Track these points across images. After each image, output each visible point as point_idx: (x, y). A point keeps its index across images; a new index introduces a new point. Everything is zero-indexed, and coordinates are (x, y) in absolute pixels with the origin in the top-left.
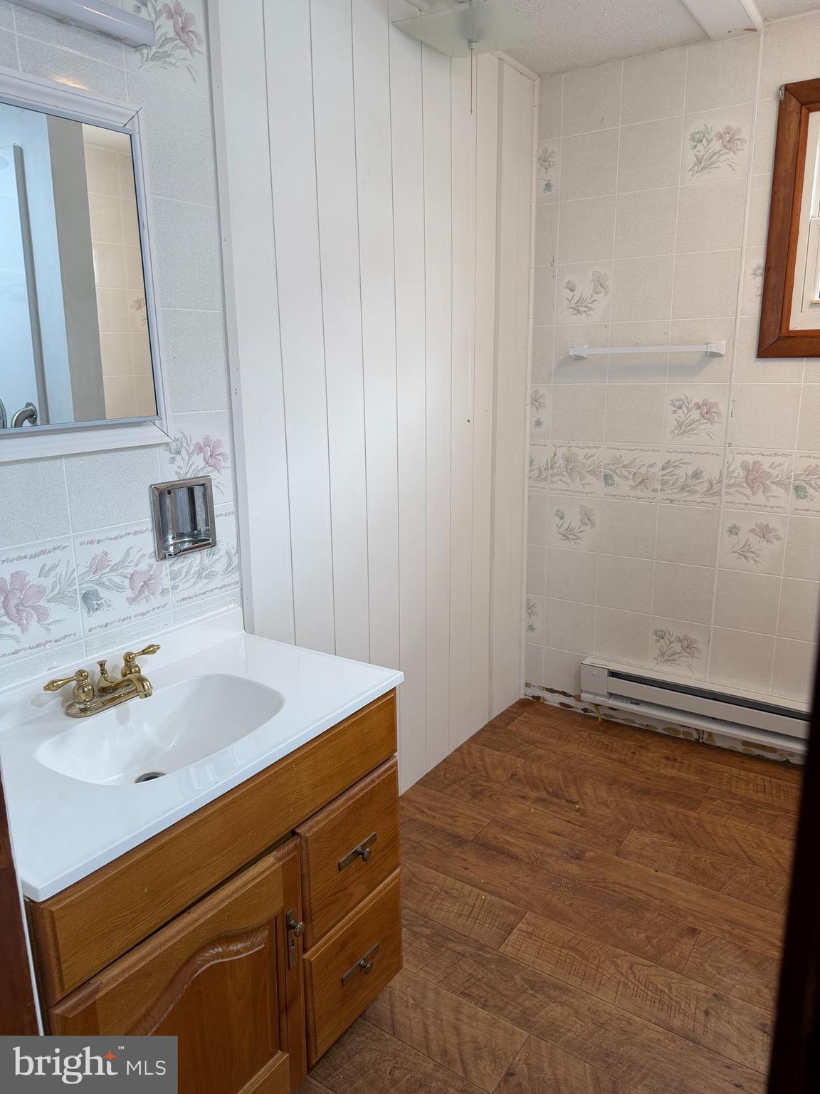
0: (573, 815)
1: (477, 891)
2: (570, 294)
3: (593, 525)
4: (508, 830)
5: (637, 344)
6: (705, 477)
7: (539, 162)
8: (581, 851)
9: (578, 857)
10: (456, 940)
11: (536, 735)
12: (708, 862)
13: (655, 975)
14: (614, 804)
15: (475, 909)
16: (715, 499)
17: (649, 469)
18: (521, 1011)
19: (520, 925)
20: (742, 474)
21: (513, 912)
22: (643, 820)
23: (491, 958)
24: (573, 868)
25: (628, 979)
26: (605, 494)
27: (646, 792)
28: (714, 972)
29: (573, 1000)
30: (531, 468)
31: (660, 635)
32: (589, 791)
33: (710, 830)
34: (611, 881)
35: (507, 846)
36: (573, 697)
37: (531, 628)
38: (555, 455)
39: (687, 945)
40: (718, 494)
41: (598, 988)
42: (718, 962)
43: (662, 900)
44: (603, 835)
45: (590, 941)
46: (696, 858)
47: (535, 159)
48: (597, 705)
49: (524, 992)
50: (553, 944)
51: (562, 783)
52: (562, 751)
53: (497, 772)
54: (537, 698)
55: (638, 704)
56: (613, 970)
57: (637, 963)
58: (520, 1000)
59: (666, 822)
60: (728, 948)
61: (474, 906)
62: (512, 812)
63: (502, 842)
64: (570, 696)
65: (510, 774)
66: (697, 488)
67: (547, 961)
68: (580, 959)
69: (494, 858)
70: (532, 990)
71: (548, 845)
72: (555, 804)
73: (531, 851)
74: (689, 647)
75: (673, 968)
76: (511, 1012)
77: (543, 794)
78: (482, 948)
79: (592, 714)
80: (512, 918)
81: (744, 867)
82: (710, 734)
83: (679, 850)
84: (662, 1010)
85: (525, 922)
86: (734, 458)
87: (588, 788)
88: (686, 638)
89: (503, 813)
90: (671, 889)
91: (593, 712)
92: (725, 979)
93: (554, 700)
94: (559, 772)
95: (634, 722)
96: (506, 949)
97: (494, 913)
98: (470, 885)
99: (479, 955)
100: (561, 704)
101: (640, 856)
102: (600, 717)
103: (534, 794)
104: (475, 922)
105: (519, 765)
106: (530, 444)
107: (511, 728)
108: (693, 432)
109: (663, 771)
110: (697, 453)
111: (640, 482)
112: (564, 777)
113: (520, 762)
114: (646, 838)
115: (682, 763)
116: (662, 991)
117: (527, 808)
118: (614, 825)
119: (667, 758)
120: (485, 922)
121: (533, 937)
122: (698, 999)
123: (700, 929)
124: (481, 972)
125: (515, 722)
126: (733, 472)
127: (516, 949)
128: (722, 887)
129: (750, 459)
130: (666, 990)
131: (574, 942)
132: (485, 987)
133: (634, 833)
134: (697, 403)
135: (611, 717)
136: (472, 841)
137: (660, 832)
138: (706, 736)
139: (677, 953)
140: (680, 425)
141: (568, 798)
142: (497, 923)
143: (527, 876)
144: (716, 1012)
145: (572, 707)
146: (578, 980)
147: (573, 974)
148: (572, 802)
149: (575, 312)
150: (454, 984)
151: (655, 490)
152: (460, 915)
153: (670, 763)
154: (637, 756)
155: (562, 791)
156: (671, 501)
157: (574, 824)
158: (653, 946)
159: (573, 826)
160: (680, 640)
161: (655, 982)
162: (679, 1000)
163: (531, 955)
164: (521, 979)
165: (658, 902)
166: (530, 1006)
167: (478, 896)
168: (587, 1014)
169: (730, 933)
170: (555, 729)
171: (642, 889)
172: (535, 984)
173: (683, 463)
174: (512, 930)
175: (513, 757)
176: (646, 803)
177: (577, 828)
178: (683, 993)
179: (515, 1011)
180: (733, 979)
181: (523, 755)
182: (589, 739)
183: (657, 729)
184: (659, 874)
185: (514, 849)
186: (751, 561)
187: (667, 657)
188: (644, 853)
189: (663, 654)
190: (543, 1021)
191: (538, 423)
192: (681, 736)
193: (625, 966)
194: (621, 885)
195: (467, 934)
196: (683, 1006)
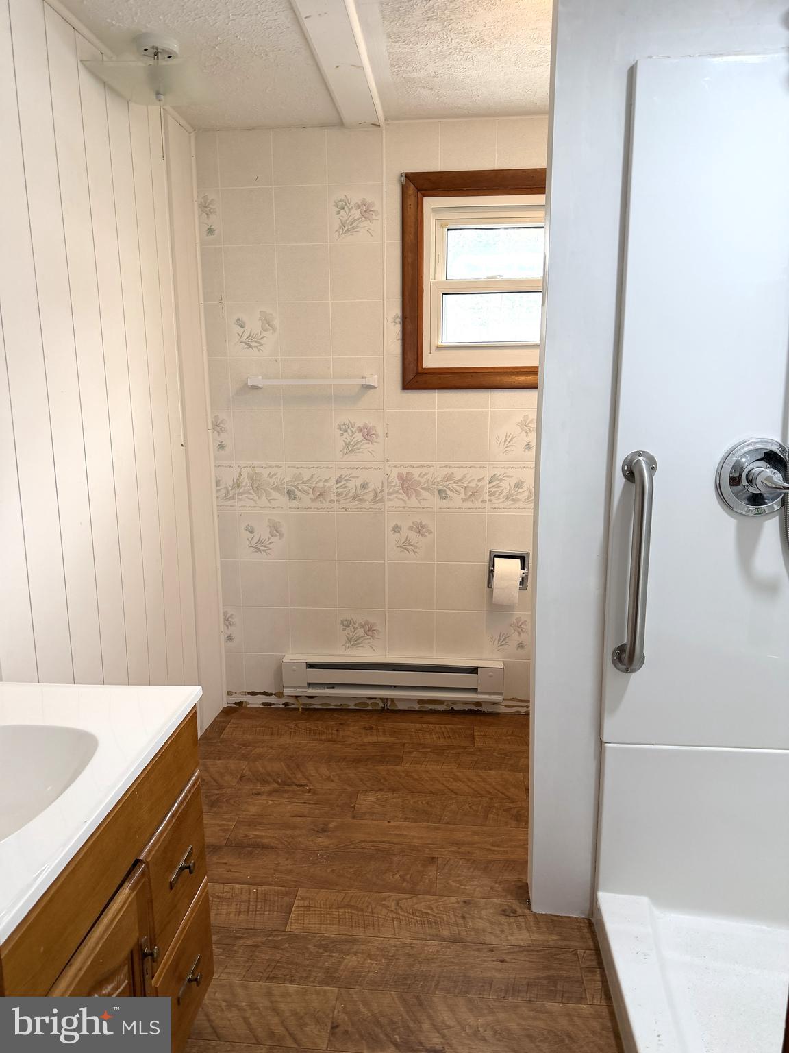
0: (307, 796)
1: (246, 887)
2: (240, 330)
3: (281, 536)
4: (255, 826)
5: (306, 377)
6: (371, 487)
7: (199, 207)
8: (324, 824)
9: (324, 830)
10: (244, 936)
11: (249, 737)
12: (424, 802)
13: (417, 903)
14: (337, 778)
15: (251, 903)
16: (380, 505)
17: (326, 484)
18: (325, 973)
19: (296, 903)
20: (399, 483)
21: (287, 894)
22: (365, 784)
23: (282, 939)
24: (323, 841)
25: (399, 914)
26: (290, 508)
27: (358, 760)
28: (458, 885)
29: (363, 947)
30: (218, 488)
31: (346, 624)
32: (313, 772)
33: (417, 777)
34: (357, 841)
35: (259, 840)
36: (274, 694)
37: (230, 638)
38: (240, 475)
39: (432, 872)
40: (382, 500)
41: (379, 930)
42: (458, 876)
43: (402, 844)
44: (337, 806)
45: (358, 894)
46: (415, 802)
47: (196, 204)
48: (297, 697)
49: (320, 957)
50: (330, 908)
51: (288, 772)
52: (278, 745)
53: (226, 778)
54: (240, 704)
55: (333, 688)
56: (384, 912)
57: (400, 900)
58: (320, 964)
59: (382, 781)
60: (460, 863)
61: (249, 901)
62: (253, 810)
63: (253, 838)
64: (271, 694)
65: (239, 777)
66: (365, 497)
67: (330, 924)
68: (356, 913)
69: (251, 854)
70: (327, 952)
71: (294, 828)
72: (288, 792)
73: (281, 838)
74: (370, 630)
75: (428, 893)
76: (316, 977)
77: (275, 786)
78: (270, 933)
79: (293, 707)
80: (287, 899)
81: (451, 799)
82: (392, 700)
83: (400, 800)
84: (432, 928)
85: (300, 898)
86: (391, 470)
87: (311, 769)
88: (367, 623)
89: (244, 813)
90: (405, 833)
91: (293, 704)
92: (467, 888)
93: (256, 702)
94: (282, 763)
95: (330, 705)
96: (293, 927)
97: (270, 901)
98: (240, 884)
99: (270, 941)
100: (264, 704)
101: (372, 814)
102: (301, 708)
103: (267, 788)
104: (256, 914)
105: (244, 767)
106: (215, 466)
107: (225, 735)
108: (358, 451)
109: (366, 740)
110: (363, 468)
111: (319, 495)
112: (288, 766)
113: (244, 764)
114: (372, 798)
115: (377, 729)
116: (427, 913)
117: (265, 802)
118: (343, 795)
119: (365, 728)
120: (265, 911)
121: (312, 909)
122: (454, 909)
123: (436, 856)
124: (278, 955)
125: (227, 730)
126: (391, 483)
127: (301, 923)
128: (440, 819)
129: (404, 471)
130: (429, 911)
131: (346, 901)
132: (286, 965)
133: (361, 797)
134: (359, 427)
135: (310, 704)
136: (226, 845)
137: (381, 790)
138: (389, 703)
139: (427, 880)
140: (347, 445)
141: (298, 784)
142: (276, 908)
143: (287, 860)
144: (470, 914)
145: (273, 704)
146: (361, 929)
147: (356, 927)
148: (302, 786)
149: (246, 346)
150: (258, 974)
151: (331, 501)
152: (240, 912)
153: (368, 731)
154: (341, 733)
155: (290, 778)
156: (346, 509)
157: (309, 804)
158: (408, 882)
159: (310, 806)
160: (362, 626)
161: (419, 909)
162: (441, 915)
163: (315, 924)
164: (315, 946)
165: (399, 846)
166: (330, 966)
167: (250, 892)
168: (378, 953)
169: (458, 852)
170: (266, 727)
171: (384, 839)
172: (327, 946)
173: (353, 477)
174: (291, 909)
175: (236, 762)
176: (362, 769)
177: (314, 806)
178: (442, 909)
179: (320, 974)
180: (472, 886)
181: (244, 757)
182: (297, 729)
183: (349, 706)
184: (392, 824)
185: (266, 841)
186: (411, 552)
187: (353, 642)
188: (375, 810)
189: (349, 640)
190: (345, 973)
191: (221, 446)
192: (370, 708)
193: (393, 905)
194: (367, 842)
195: (253, 926)
196: (445, 918)
